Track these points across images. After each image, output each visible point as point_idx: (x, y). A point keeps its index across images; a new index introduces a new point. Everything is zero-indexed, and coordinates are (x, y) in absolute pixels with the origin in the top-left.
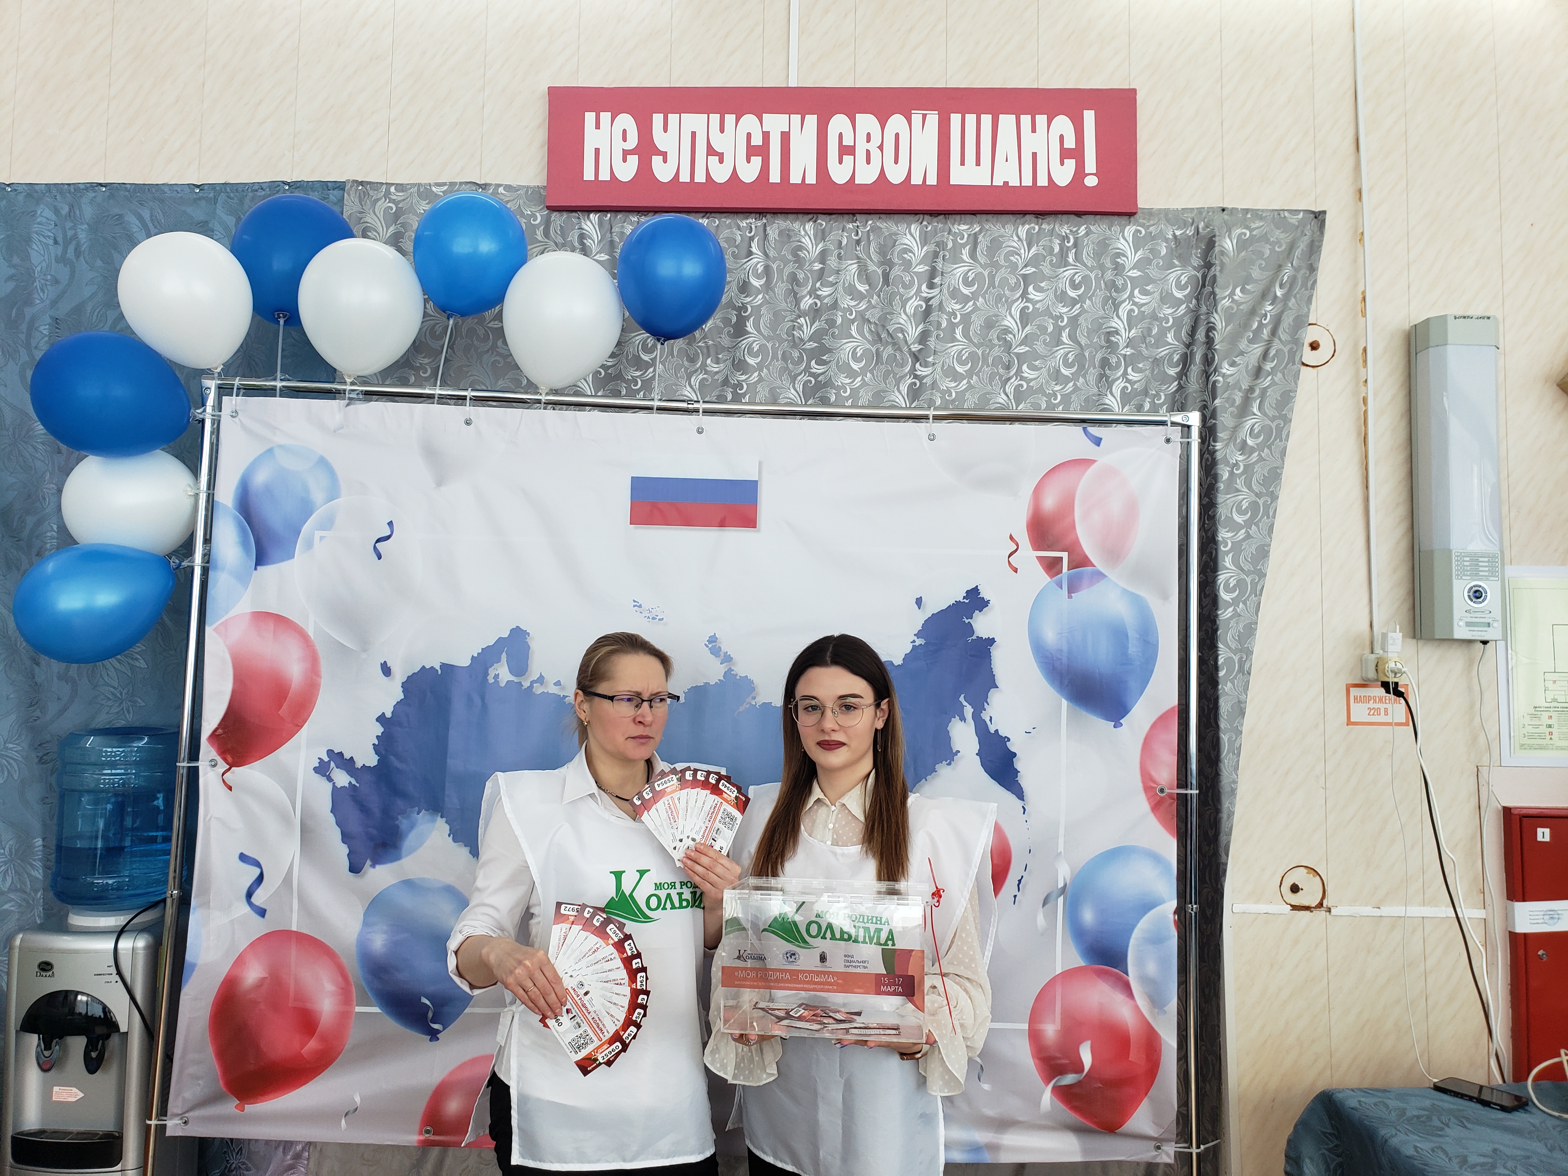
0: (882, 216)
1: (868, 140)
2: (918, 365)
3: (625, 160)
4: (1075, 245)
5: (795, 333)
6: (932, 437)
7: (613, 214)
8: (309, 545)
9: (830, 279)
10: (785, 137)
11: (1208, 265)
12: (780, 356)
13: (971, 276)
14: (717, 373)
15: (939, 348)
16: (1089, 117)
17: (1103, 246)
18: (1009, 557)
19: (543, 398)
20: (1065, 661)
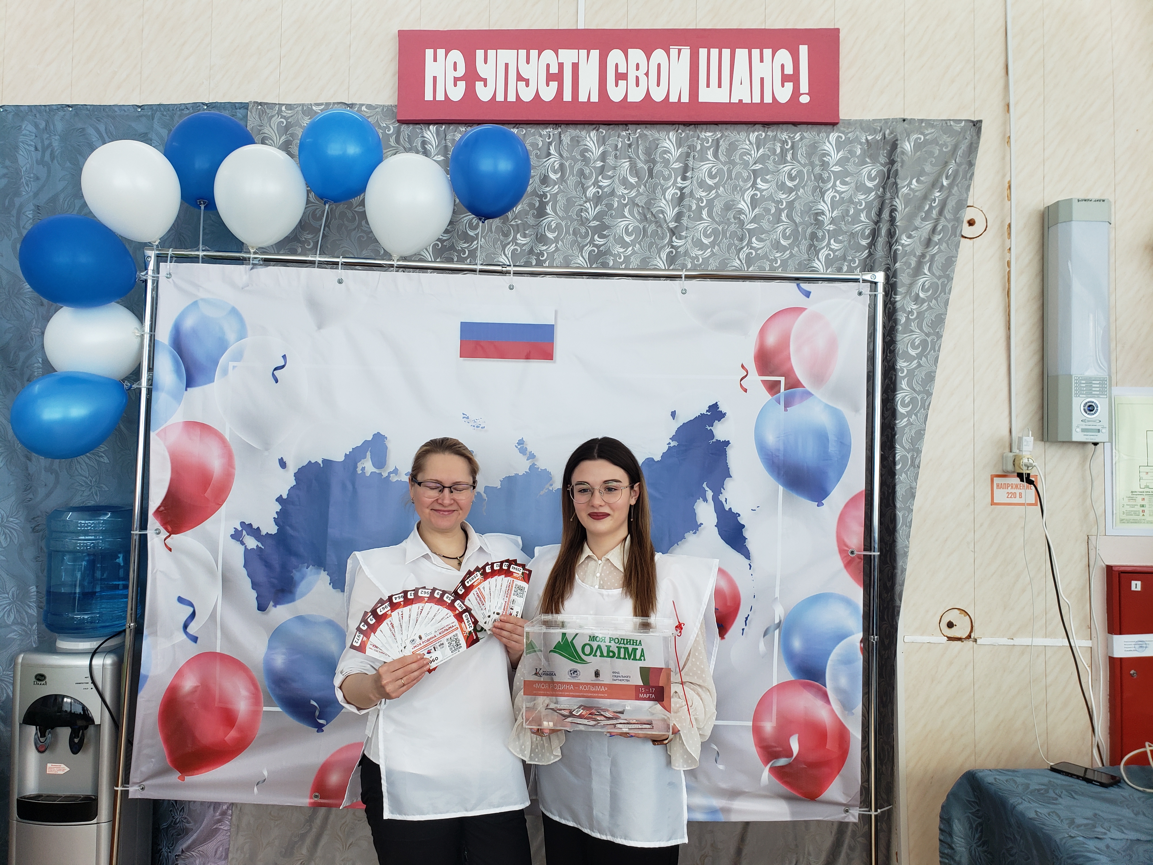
0: (648, 126)
1: (637, 69)
2: (674, 238)
3: (455, 85)
4: (792, 147)
5: (582, 214)
6: (684, 292)
7: (447, 126)
8: (225, 372)
9: (609, 174)
10: (575, 67)
11: (892, 162)
12: (571, 232)
13: (714, 171)
14: (524, 244)
15: (690, 225)
16: (804, 50)
17: (813, 148)
18: (741, 381)
19: (395, 263)
20: (782, 458)
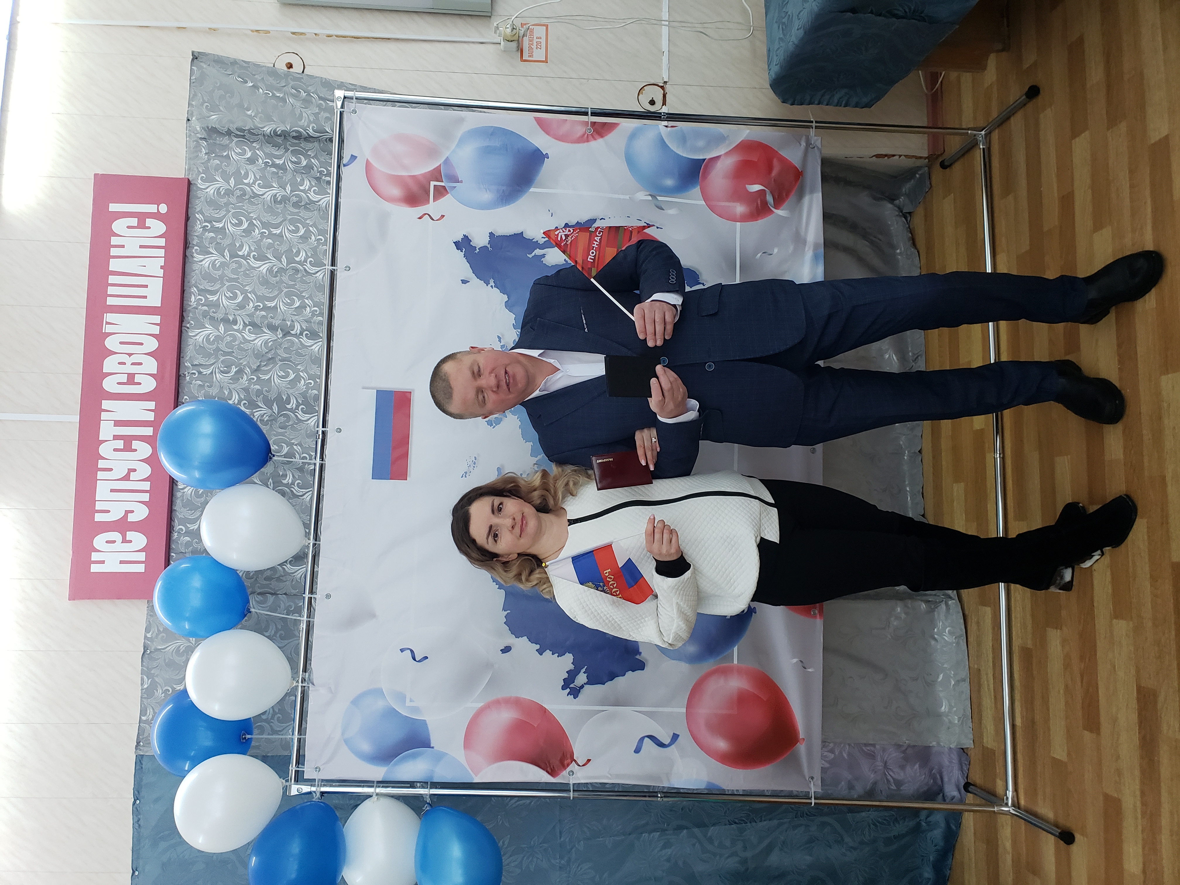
0: (181, 356)
1: (124, 364)
2: (292, 332)
3: (130, 541)
4: (210, 222)
5: (265, 419)
6: (348, 268)
7: (172, 551)
8: (416, 710)
9: (227, 393)
10: (118, 423)
11: (229, 133)
12: (283, 430)
13: (229, 294)
14: (293, 476)
15: (281, 317)
16: (114, 207)
17: (211, 203)
19: (312, 542)
20: (504, 188)
